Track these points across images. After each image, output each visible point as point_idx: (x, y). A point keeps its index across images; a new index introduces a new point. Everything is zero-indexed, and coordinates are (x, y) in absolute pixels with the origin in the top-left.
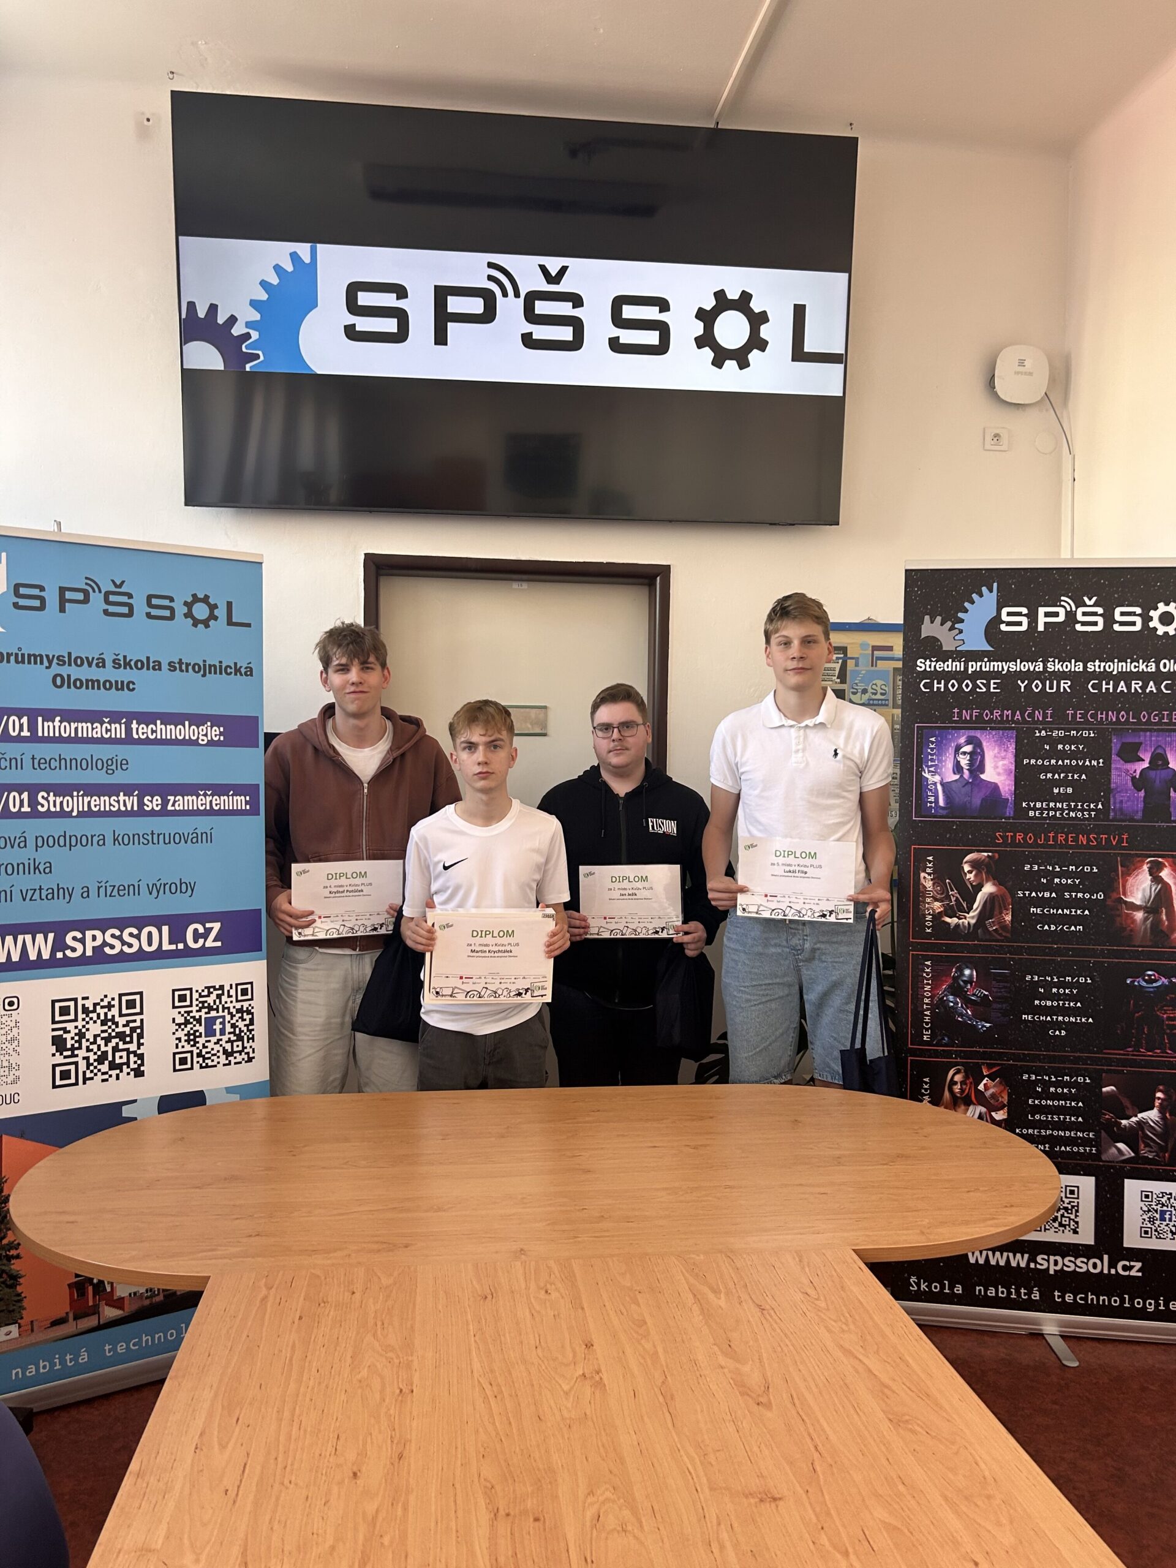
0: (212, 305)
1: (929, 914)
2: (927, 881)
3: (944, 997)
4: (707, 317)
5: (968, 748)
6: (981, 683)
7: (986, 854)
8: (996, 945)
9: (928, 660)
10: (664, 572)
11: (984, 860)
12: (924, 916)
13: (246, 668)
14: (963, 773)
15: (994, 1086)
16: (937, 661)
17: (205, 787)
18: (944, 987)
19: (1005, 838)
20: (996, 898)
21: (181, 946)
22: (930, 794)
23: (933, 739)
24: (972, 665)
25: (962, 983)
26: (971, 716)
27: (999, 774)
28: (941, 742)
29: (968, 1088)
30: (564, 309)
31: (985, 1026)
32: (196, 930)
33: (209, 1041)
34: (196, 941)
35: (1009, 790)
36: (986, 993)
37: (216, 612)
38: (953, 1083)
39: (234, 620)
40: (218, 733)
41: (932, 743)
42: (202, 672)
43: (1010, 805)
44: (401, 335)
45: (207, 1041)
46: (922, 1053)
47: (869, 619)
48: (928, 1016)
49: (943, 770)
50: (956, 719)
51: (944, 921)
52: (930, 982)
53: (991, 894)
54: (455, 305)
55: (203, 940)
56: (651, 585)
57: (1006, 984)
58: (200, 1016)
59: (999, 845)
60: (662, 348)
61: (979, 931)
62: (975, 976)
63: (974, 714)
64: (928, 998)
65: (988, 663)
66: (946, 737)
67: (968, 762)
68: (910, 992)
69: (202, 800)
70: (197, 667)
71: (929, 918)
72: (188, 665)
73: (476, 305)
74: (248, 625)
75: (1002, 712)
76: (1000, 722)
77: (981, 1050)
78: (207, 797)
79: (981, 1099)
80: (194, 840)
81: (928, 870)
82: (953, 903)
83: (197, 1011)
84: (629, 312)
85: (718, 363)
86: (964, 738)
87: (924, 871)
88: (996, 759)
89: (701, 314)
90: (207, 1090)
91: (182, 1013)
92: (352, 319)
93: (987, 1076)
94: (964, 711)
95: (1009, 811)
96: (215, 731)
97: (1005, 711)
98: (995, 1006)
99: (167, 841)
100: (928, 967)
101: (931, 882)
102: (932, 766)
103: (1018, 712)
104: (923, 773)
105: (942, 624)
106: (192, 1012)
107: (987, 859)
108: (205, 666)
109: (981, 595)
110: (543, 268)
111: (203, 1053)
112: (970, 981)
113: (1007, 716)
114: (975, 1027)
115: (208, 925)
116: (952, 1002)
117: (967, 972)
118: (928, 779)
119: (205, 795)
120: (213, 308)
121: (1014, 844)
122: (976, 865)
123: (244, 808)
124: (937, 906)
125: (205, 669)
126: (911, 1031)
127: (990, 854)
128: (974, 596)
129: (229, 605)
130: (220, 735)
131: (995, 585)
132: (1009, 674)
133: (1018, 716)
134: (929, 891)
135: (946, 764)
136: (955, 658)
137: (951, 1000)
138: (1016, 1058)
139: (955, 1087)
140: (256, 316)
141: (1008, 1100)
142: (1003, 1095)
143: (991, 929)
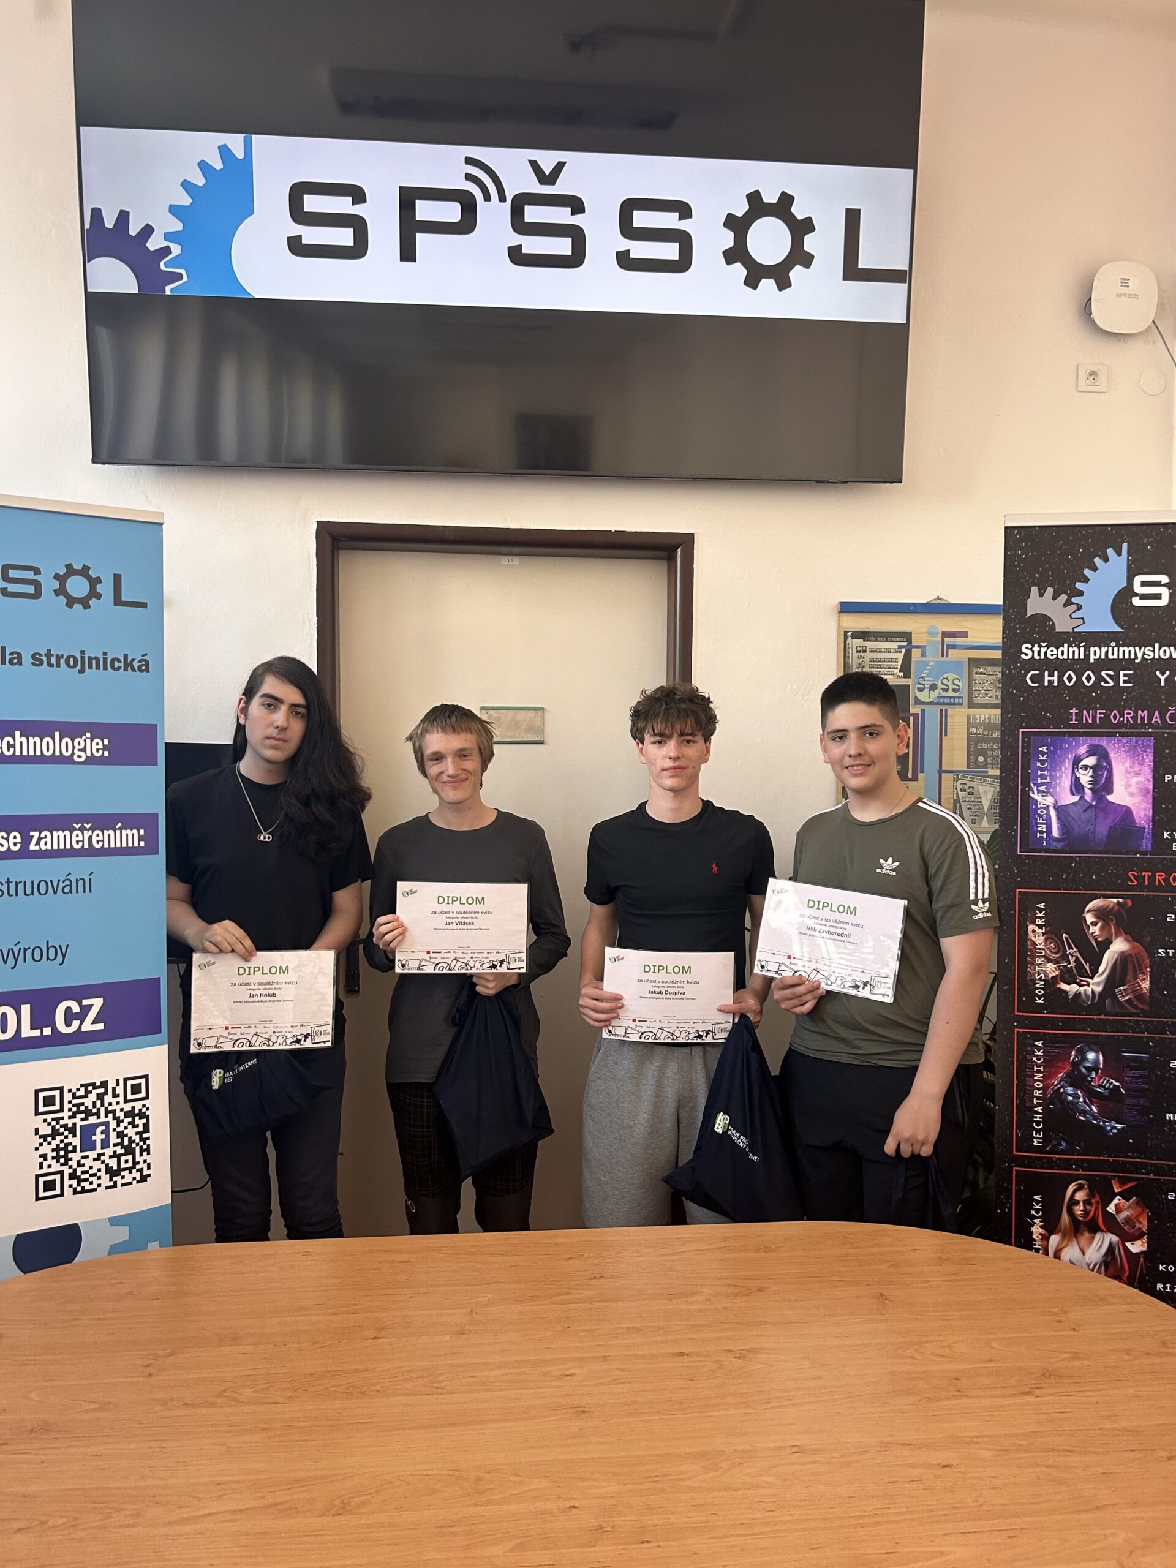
0: (122, 212)
1: (1040, 979)
2: (1037, 936)
3: (1060, 1088)
4: (738, 225)
5: (1090, 761)
6: (1107, 674)
7: (1115, 900)
8: (1129, 1021)
9: (1036, 646)
10: (686, 542)
11: (1112, 909)
12: (1034, 982)
13: (140, 661)
14: (1084, 793)
15: (1129, 1207)
16: (1048, 647)
17: (82, 818)
18: (1060, 1075)
19: (1139, 878)
20: (1129, 959)
21: (47, 1031)
22: (1040, 820)
23: (1044, 749)
24: (1095, 652)
25: (1084, 1070)
26: (1094, 718)
27: (1132, 795)
28: (1054, 752)
29: (1093, 1209)
30: (561, 215)
31: (1115, 1128)
32: (68, 1010)
33: (87, 1157)
34: (68, 1024)
35: (1146, 815)
36: (1117, 1084)
37: (99, 588)
38: (1073, 1202)
39: (123, 599)
40: (101, 746)
41: (1043, 754)
42: (79, 667)
43: (1148, 835)
44: (358, 250)
45: (83, 1158)
46: (1031, 1163)
47: (938, 598)
48: (1039, 1113)
49: (1058, 788)
50: (1074, 722)
51: (1059, 988)
52: (1042, 1069)
53: (1122, 953)
54: (425, 211)
55: (78, 1022)
56: (671, 559)
57: (1142, 1073)
58: (74, 1124)
59: (1132, 888)
60: (682, 264)
61: (1107, 1001)
62: (1101, 1061)
63: (1098, 716)
64: (1039, 1090)
65: (1116, 649)
66: (1061, 746)
67: (1090, 779)
68: (1015, 1082)
69: (77, 836)
70: (72, 660)
71: (1040, 984)
72: (59, 657)
73: (451, 212)
74: (144, 605)
75: (1136, 712)
76: (1133, 727)
77: (1111, 1159)
78: (85, 832)
79: (1111, 1224)
80: (67, 890)
81: (1039, 922)
82: (1073, 964)
83: (70, 1118)
84: (642, 219)
85: (752, 282)
86: (1085, 746)
87: (1033, 923)
88: (1128, 775)
89: (731, 222)
90: (81, 1223)
91: (49, 1120)
92: (297, 230)
93: (1119, 1194)
94: (1085, 712)
95: (1146, 844)
96: (97, 744)
97: (1140, 712)
98: (1128, 1101)
99: (29, 892)
100: (1039, 1049)
101: (1042, 938)
102: (1042, 784)
103: (1157, 713)
104: (1031, 794)
105: (1054, 598)
106: (62, 1118)
107: (1117, 907)
108: (83, 658)
109: (1106, 560)
110: (534, 164)
111: (78, 1173)
112: (1095, 1068)
113: (1142, 718)
114: (1102, 1129)
115: (85, 1002)
116: (1071, 1095)
117: (1091, 1056)
118: (1037, 801)
119: (82, 829)
120: (123, 217)
121: (1152, 887)
122: (1101, 914)
123: (136, 845)
124: (1051, 970)
125: (82, 663)
126: (1017, 1134)
127: (1121, 900)
128: (1097, 560)
129: (117, 578)
130: (103, 750)
131: (1125, 546)
132: (1144, 662)
133: (1156, 718)
134: (1040, 949)
135: (1060, 782)
136: (1074, 642)
137: (1070, 1092)
138: (1158, 1171)
139: (1077, 1208)
140: (177, 226)
141: (1148, 1226)
142: (1141, 1220)
143: (1122, 1000)
